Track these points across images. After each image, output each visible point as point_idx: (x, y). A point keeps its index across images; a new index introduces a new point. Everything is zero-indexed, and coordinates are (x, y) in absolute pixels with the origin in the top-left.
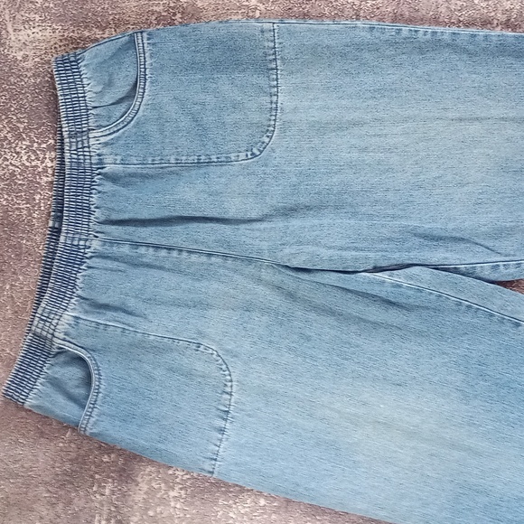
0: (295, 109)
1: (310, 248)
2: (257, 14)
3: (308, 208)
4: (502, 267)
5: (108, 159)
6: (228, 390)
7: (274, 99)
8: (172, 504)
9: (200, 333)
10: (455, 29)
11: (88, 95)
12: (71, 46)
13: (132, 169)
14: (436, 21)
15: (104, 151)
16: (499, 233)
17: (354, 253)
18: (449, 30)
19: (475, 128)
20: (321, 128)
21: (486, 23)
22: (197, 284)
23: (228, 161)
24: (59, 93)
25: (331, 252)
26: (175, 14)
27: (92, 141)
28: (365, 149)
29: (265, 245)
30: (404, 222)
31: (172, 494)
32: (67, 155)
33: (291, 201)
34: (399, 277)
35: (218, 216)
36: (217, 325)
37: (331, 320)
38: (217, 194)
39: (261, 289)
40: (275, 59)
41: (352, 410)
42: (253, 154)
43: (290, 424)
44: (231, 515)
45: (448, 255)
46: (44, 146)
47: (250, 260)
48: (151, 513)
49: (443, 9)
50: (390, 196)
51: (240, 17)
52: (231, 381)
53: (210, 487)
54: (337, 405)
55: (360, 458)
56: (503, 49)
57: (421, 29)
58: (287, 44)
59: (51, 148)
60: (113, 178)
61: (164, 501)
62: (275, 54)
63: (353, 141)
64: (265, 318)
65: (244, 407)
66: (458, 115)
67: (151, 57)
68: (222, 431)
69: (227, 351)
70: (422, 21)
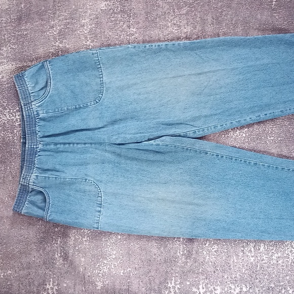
0: (110, 82)
1: (123, 135)
2: (91, 47)
3: (121, 120)
4: (197, 132)
5: (40, 112)
6: (100, 195)
7: (102, 79)
8: (85, 243)
9: (86, 175)
10: (167, 43)
11: (29, 88)
12: (20, 70)
13: (50, 114)
14: (159, 41)
15: (39, 109)
16: (194, 119)
17: (139, 135)
18: (164, 43)
19: (180, 80)
20: (121, 89)
21: (178, 39)
22: (82, 156)
23: (87, 106)
24: (18, 89)
25: (130, 136)
26: (58, 52)
27: (33, 106)
28: (139, 94)
29: (106, 137)
30: (158, 120)
31: (84, 239)
32: (24, 113)
33: (114, 118)
34: (158, 141)
35: (86, 128)
36: (92, 171)
37: (135, 162)
38: (84, 119)
39: (107, 155)
40: (100, 64)
41: (149, 196)
42: (96, 102)
43: (126, 205)
44: (108, 244)
45: (176, 130)
46: (15, 110)
47: (101, 144)
48: (77, 248)
49: (161, 36)
50: (152, 110)
51: (84, 49)
52: (101, 192)
53: (98, 234)
54: (143, 195)
55: (154, 214)
56: (186, 48)
57: (153, 44)
58: (103, 57)
59: (17, 111)
60: (43, 119)
61: (81, 243)
62: (99, 62)
63: (135, 91)
64: (111, 165)
65: (107, 201)
66: (173, 76)
67: (52, 70)
68: (100, 212)
69: (97, 180)
70: (154, 41)
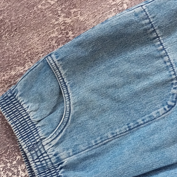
2: (125, 6)
5: (63, 155)
7: (166, 58)
11: (31, 115)
12: (6, 86)
13: (83, 154)
23: (152, 119)
24: (10, 123)
26: (67, 33)
27: (46, 148)
32: (33, 165)
35: (164, 165)
40: (154, 31)
42: (169, 106)
46: (15, 162)
51: (114, 14)
58: (159, 15)
59: (20, 162)
60: (72, 167)
62: (152, 26)
67: (64, 69)
